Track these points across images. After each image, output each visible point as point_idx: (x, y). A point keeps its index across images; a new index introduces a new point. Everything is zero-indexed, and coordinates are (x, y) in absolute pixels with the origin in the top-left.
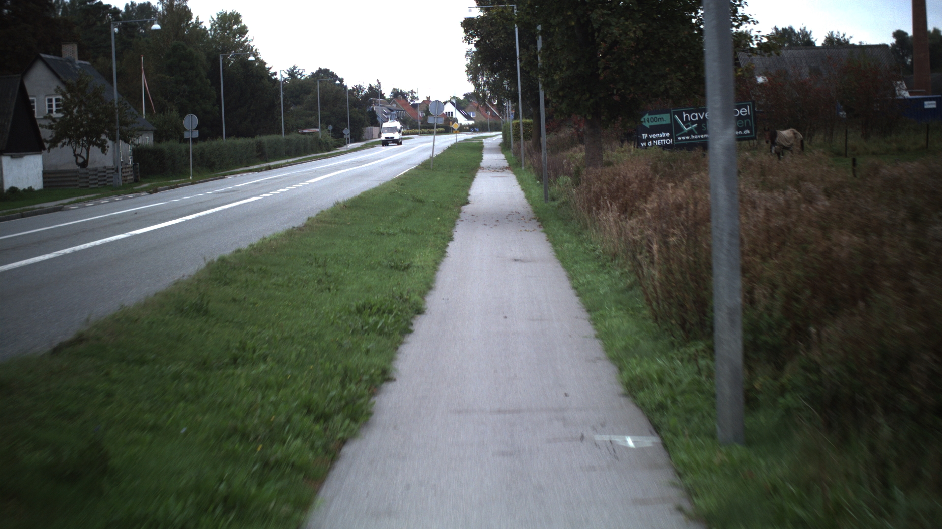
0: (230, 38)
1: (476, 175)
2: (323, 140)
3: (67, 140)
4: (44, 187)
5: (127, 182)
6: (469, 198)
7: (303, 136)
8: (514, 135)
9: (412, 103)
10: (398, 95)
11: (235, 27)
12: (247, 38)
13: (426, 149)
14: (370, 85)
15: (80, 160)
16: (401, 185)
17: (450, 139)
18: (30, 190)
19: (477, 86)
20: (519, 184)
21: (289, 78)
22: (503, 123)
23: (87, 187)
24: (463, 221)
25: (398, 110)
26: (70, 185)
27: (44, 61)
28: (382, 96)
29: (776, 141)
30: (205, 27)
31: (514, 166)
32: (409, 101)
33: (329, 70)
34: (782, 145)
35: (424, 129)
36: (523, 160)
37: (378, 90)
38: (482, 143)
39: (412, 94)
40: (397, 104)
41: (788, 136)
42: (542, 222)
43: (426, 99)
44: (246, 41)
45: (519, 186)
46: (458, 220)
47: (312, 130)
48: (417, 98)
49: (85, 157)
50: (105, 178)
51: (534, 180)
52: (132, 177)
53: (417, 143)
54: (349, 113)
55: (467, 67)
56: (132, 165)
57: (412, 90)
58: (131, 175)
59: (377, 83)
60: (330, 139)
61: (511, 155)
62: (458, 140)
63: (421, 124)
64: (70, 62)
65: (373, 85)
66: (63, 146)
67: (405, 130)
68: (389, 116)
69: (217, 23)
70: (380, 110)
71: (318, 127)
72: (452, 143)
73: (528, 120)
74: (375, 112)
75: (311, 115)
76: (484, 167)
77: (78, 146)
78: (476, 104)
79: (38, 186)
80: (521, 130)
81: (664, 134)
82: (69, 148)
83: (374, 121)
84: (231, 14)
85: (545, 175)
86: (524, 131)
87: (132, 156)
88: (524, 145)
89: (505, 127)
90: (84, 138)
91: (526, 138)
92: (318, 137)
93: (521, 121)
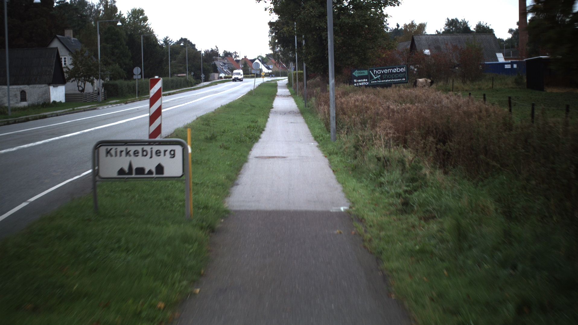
0: (138, 23)
2: (189, 80)
3: (74, 79)
4: (66, 101)
5: (102, 100)
6: (273, 106)
7: (179, 78)
8: (293, 79)
9: (235, 59)
10: (227, 54)
11: (141, 17)
12: (147, 23)
14: (212, 49)
15: (81, 89)
17: (261, 80)
18: (60, 102)
20: (295, 102)
21: (164, 43)
22: (289, 72)
23: (86, 101)
24: (272, 113)
25: (229, 64)
26: (78, 101)
27: (58, 38)
28: (219, 55)
29: (417, 84)
30: (124, 17)
31: (293, 95)
32: (233, 58)
36: (298, 91)
37: (216, 52)
38: (277, 83)
39: (235, 54)
40: (227, 60)
41: (422, 81)
42: (302, 114)
43: (244, 57)
44: (147, 25)
46: (270, 113)
47: (182, 75)
48: (238, 57)
49: (83, 87)
50: (93, 98)
51: (302, 100)
55: (270, 42)
56: (104, 92)
57: (235, 52)
58: (103, 97)
59: (216, 48)
60: (193, 80)
61: (292, 89)
62: (264, 81)
64: (69, 39)
66: (72, 82)
68: (224, 67)
69: (131, 14)
70: (219, 64)
71: (186, 73)
72: (261, 83)
73: (302, 72)
74: (216, 65)
75: (181, 66)
76: (279, 95)
77: (80, 82)
78: (273, 60)
79: (63, 100)
80: (297, 76)
81: (365, 80)
82: (75, 83)
83: (215, 70)
84: (139, 10)
85: (306, 98)
86: (299, 77)
87: (103, 87)
88: (299, 84)
89: (289, 75)
90: (83, 78)
91: (300, 81)
92: (187, 79)
93: (297, 72)
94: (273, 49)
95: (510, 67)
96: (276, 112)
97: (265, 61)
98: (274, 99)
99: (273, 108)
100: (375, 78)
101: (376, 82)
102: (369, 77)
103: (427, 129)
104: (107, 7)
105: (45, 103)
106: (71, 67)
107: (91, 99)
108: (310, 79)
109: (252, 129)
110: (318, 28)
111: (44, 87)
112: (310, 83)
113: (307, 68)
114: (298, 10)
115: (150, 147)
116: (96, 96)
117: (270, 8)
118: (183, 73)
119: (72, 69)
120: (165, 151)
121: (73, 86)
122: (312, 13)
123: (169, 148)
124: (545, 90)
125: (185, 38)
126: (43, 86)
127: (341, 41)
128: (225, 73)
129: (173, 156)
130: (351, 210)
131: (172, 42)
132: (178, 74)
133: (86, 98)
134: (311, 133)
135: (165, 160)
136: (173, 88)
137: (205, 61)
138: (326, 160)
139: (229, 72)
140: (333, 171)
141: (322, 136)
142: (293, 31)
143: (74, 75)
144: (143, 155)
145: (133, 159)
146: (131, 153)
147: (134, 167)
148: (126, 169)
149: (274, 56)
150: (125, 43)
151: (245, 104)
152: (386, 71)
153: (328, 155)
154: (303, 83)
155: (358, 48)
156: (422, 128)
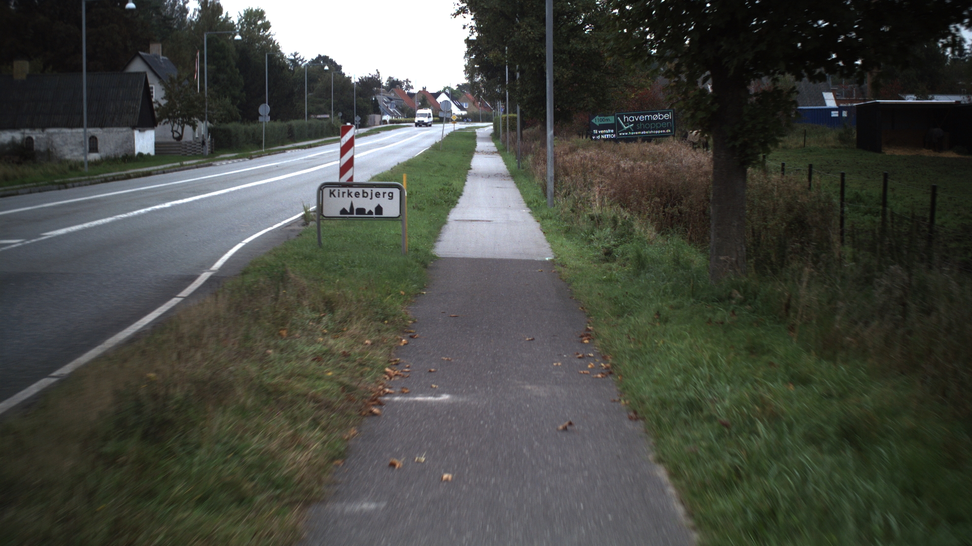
0: (255, 32)
2: (335, 125)
3: (167, 120)
4: (156, 153)
7: (320, 122)
8: (502, 127)
9: (406, 92)
10: (394, 84)
11: (260, 22)
12: (270, 33)
15: (176, 135)
17: (451, 127)
18: (149, 155)
19: (472, 81)
20: (504, 161)
22: (495, 115)
23: (186, 155)
25: (397, 99)
26: (175, 154)
27: (140, 56)
28: (381, 85)
30: (233, 22)
31: (501, 151)
32: (404, 90)
33: (328, 57)
36: (508, 146)
37: (377, 79)
38: (475, 133)
39: (407, 83)
40: (395, 93)
42: (514, 177)
43: (422, 89)
44: (269, 35)
47: (323, 116)
48: (412, 88)
49: (180, 133)
50: (195, 149)
52: (210, 149)
54: (356, 102)
56: (210, 140)
57: (407, 80)
59: (377, 73)
61: (500, 142)
62: (457, 130)
64: (157, 57)
65: (373, 75)
66: (164, 124)
68: (389, 105)
69: (243, 18)
70: (382, 99)
71: (330, 114)
72: (449, 132)
73: (515, 115)
74: (377, 101)
75: (321, 103)
76: (479, 151)
77: (176, 125)
78: (469, 95)
79: (152, 153)
80: (508, 123)
81: (609, 131)
82: (169, 126)
83: (377, 110)
84: (257, 11)
85: (521, 155)
86: (511, 124)
87: (210, 134)
88: (510, 135)
89: (496, 119)
90: (180, 119)
91: (512, 130)
92: (331, 123)
93: (508, 115)
94: (471, 78)
95: (837, 115)
96: (476, 175)
97: (455, 96)
98: (472, 157)
99: (471, 169)
100: (626, 128)
101: (626, 134)
102: (616, 127)
103: (659, 191)
104: (207, 6)
105: (127, 155)
106: (163, 102)
107: (193, 151)
108: (527, 128)
109: (446, 192)
110: (538, 56)
111: (125, 131)
112: (527, 134)
113: (521, 112)
114: (511, 30)
115: (370, 189)
116: (200, 147)
117: (470, 25)
118: (325, 113)
119: (166, 105)
120: (384, 193)
121: (166, 129)
122: (530, 35)
123: (388, 190)
124: (883, 151)
125: (326, 56)
126: (125, 129)
127: (570, 75)
128: (391, 114)
129: (391, 198)
130: (556, 260)
131: (304, 60)
132: (317, 115)
133: (185, 150)
134: (523, 200)
135: (384, 202)
136: (311, 137)
137: (359, 94)
138: (538, 225)
139: (397, 113)
140: (544, 233)
141: (537, 202)
142: (503, 59)
143: (168, 113)
144: (363, 196)
145: (354, 199)
146: (353, 194)
147: (355, 208)
148: (348, 210)
149: (471, 87)
150: (233, 63)
151: (430, 163)
152: (642, 118)
153: (541, 219)
154: (517, 134)
155: (595, 86)
156: (652, 189)
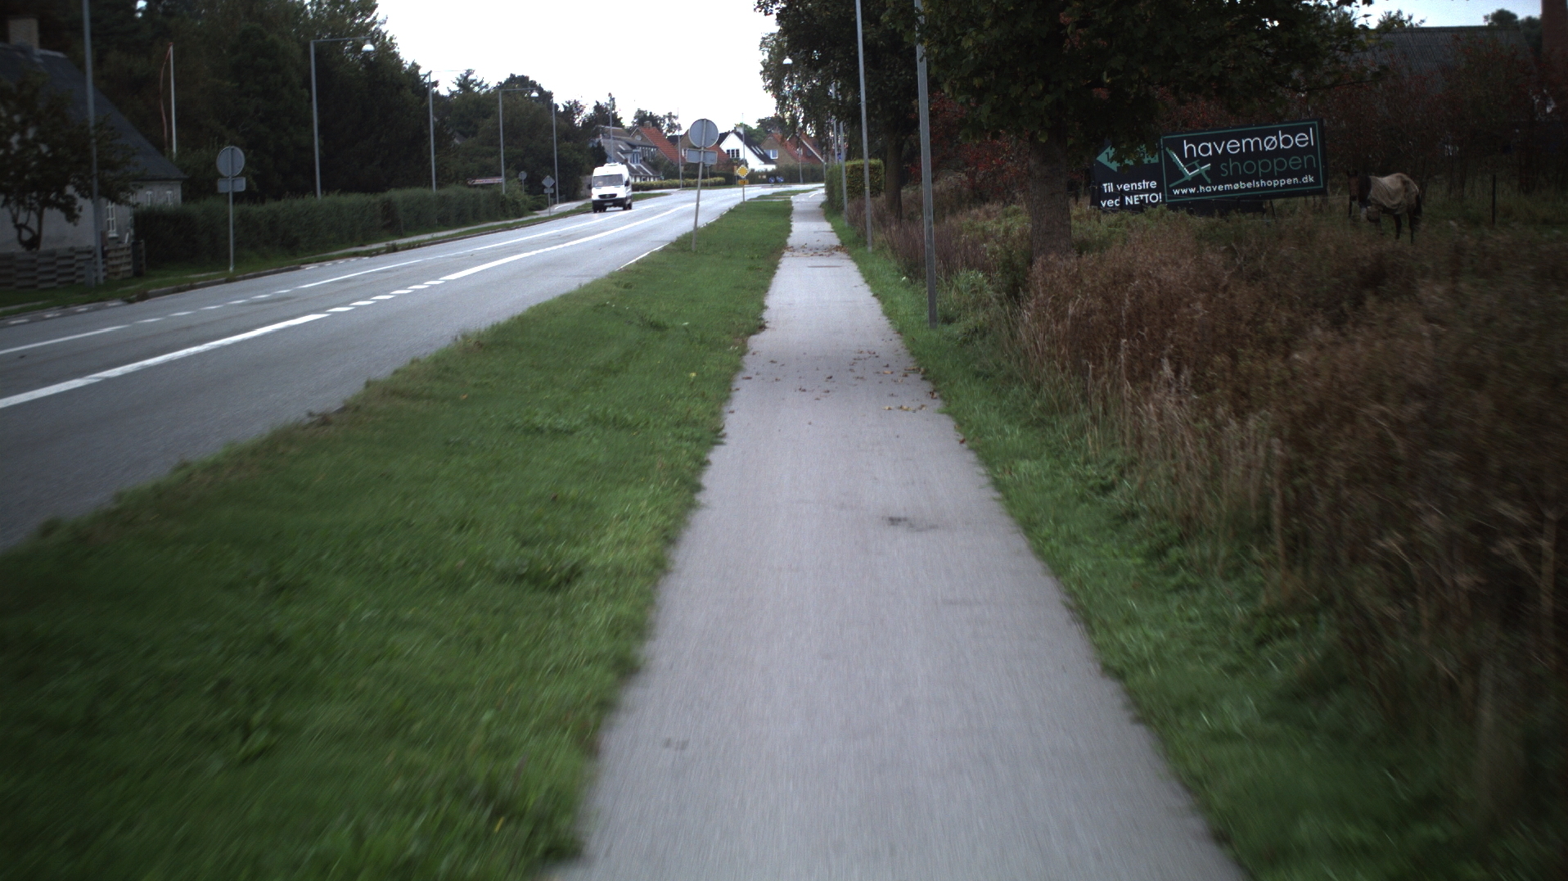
0: (345, 19)
1: (779, 263)
2: (508, 197)
5: (118, 277)
6: (766, 315)
7: (472, 191)
8: (848, 188)
9: (669, 135)
10: (646, 122)
13: (686, 215)
14: (597, 102)
16: (625, 287)
17: (734, 195)
19: (782, 101)
20: (867, 282)
21: (460, 90)
22: (827, 169)
24: (749, 378)
25: (645, 146)
28: (617, 122)
29: (1369, 197)
31: (852, 244)
32: (665, 131)
33: (527, 78)
34: (1381, 205)
35: (690, 178)
36: (869, 232)
37: (610, 112)
38: (790, 202)
39: (669, 120)
40: (642, 136)
41: (1393, 187)
42: (935, 380)
45: (867, 287)
46: (740, 376)
47: (490, 181)
48: (679, 127)
49: (36, 230)
51: (896, 273)
52: (129, 267)
53: (677, 203)
54: (558, 150)
55: (764, 66)
56: (130, 245)
57: (670, 113)
58: (129, 263)
59: (609, 98)
60: (521, 195)
61: (844, 223)
62: (746, 199)
63: (685, 169)
64: (25, 51)
65: (602, 103)
67: (656, 179)
68: (629, 157)
72: (738, 203)
74: (603, 148)
76: (794, 247)
77: (25, 211)
78: (779, 136)
81: (1145, 184)
82: (5, 213)
89: (830, 175)
90: (34, 194)
92: (498, 193)
97: (755, 139)
118: (496, 175)
125: (523, 76)
131: (483, 85)
